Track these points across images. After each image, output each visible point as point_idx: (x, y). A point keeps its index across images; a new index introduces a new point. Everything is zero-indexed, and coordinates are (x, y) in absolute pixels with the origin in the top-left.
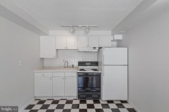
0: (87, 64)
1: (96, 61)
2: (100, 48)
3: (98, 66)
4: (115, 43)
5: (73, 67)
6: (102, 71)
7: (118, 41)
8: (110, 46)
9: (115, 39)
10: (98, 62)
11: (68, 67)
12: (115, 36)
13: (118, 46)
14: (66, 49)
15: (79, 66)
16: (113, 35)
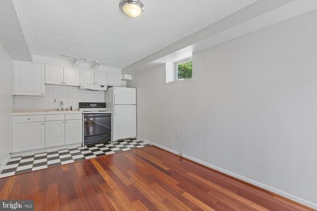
0: (91, 105)
1: (103, 102)
2: (109, 87)
3: (105, 107)
4: (125, 83)
5: (71, 109)
6: (112, 111)
7: (128, 81)
8: (120, 85)
9: (125, 78)
10: (105, 103)
11: (62, 109)
12: (125, 75)
13: (127, 86)
14: (63, 84)
15: (80, 107)
16: (123, 73)
